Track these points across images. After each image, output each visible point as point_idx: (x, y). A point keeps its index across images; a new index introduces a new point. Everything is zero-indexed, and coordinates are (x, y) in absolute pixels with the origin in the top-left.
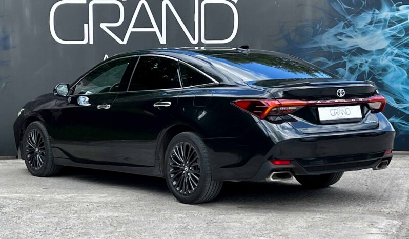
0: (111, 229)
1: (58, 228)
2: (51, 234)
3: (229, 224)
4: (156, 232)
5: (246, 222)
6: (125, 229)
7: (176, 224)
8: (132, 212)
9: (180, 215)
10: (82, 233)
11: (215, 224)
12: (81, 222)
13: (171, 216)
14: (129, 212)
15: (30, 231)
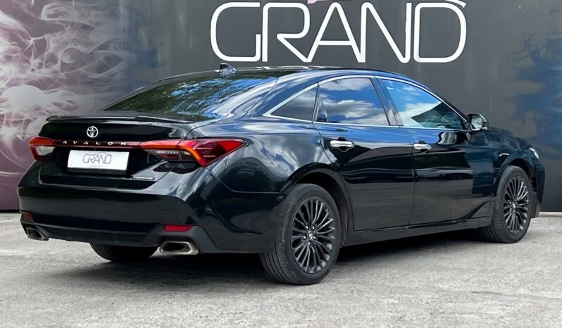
0: (297, 316)
1: (224, 312)
2: (215, 320)
3: (462, 316)
4: (361, 324)
5: (487, 314)
6: (316, 318)
7: (387, 313)
8: (323, 294)
9: (391, 301)
10: (258, 320)
11: (442, 315)
12: (254, 304)
13: (378, 301)
14: (318, 293)
15: (187, 315)
